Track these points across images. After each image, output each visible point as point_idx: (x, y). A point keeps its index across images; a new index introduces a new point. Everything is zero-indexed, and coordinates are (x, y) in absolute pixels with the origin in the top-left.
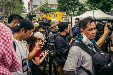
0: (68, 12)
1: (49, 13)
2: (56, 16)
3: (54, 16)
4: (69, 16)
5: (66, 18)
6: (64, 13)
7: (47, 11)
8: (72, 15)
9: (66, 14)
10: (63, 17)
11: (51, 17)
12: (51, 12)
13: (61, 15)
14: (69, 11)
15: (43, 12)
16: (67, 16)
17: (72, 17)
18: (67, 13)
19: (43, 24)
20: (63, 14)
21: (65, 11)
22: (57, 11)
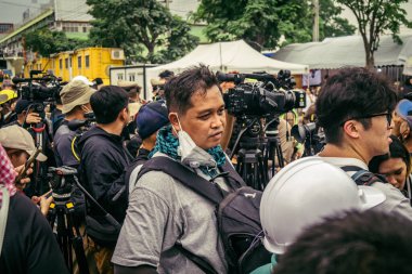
0: (129, 48)
1: (58, 52)
2: (87, 65)
3: (80, 66)
4: (134, 64)
5: (122, 71)
6: (117, 55)
7: (52, 46)
8: (144, 60)
9: (122, 56)
10: (112, 66)
11: (67, 67)
12: (65, 49)
13: (105, 59)
14: (135, 46)
15: (34, 51)
16: (126, 64)
17: (144, 67)
18: (127, 53)
19: (32, 95)
20: (113, 58)
21: (118, 46)
22: (89, 46)
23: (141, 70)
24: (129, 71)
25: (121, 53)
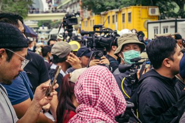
0: (163, 6)
1: (107, 10)
2: (130, 20)
3: (124, 21)
4: (167, 19)
5: (158, 25)
6: (153, 11)
7: (103, 6)
9: (157, 13)
10: (150, 21)
11: (113, 22)
12: (112, 8)
13: (144, 15)
14: (169, 4)
15: (89, 10)
16: (161, 19)
17: (176, 21)
18: (161, 10)
20: (150, 14)
21: (154, 5)
22: (131, 5)
23: (173, 24)
24: (163, 25)
25: (157, 10)
